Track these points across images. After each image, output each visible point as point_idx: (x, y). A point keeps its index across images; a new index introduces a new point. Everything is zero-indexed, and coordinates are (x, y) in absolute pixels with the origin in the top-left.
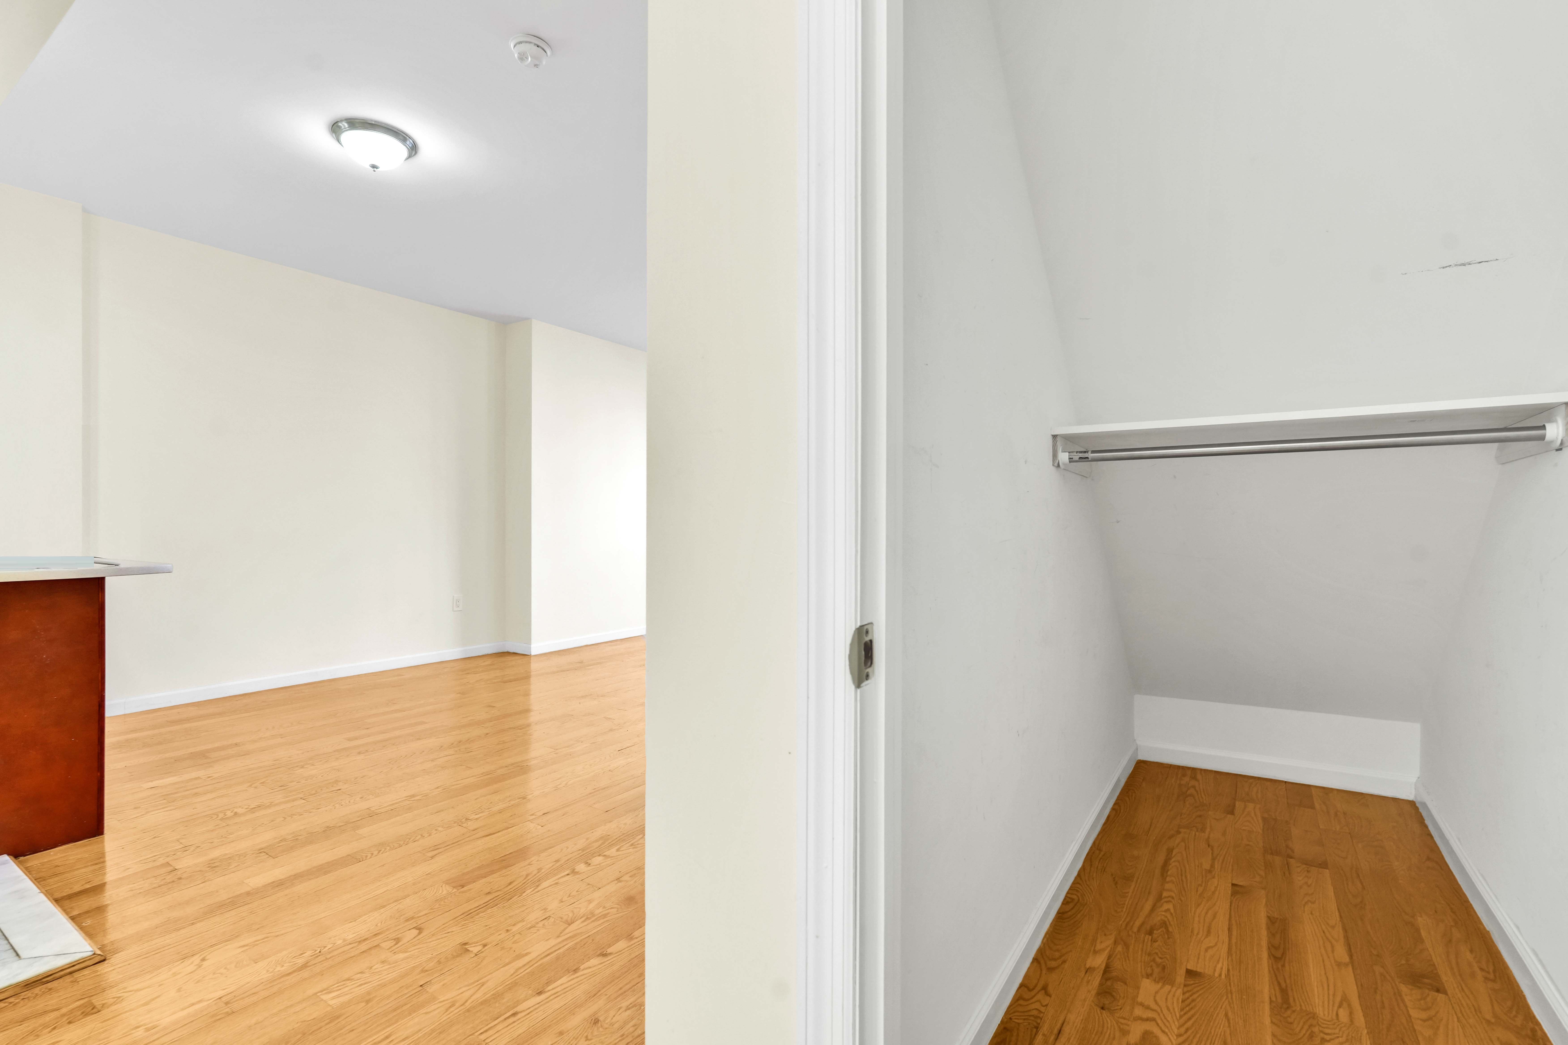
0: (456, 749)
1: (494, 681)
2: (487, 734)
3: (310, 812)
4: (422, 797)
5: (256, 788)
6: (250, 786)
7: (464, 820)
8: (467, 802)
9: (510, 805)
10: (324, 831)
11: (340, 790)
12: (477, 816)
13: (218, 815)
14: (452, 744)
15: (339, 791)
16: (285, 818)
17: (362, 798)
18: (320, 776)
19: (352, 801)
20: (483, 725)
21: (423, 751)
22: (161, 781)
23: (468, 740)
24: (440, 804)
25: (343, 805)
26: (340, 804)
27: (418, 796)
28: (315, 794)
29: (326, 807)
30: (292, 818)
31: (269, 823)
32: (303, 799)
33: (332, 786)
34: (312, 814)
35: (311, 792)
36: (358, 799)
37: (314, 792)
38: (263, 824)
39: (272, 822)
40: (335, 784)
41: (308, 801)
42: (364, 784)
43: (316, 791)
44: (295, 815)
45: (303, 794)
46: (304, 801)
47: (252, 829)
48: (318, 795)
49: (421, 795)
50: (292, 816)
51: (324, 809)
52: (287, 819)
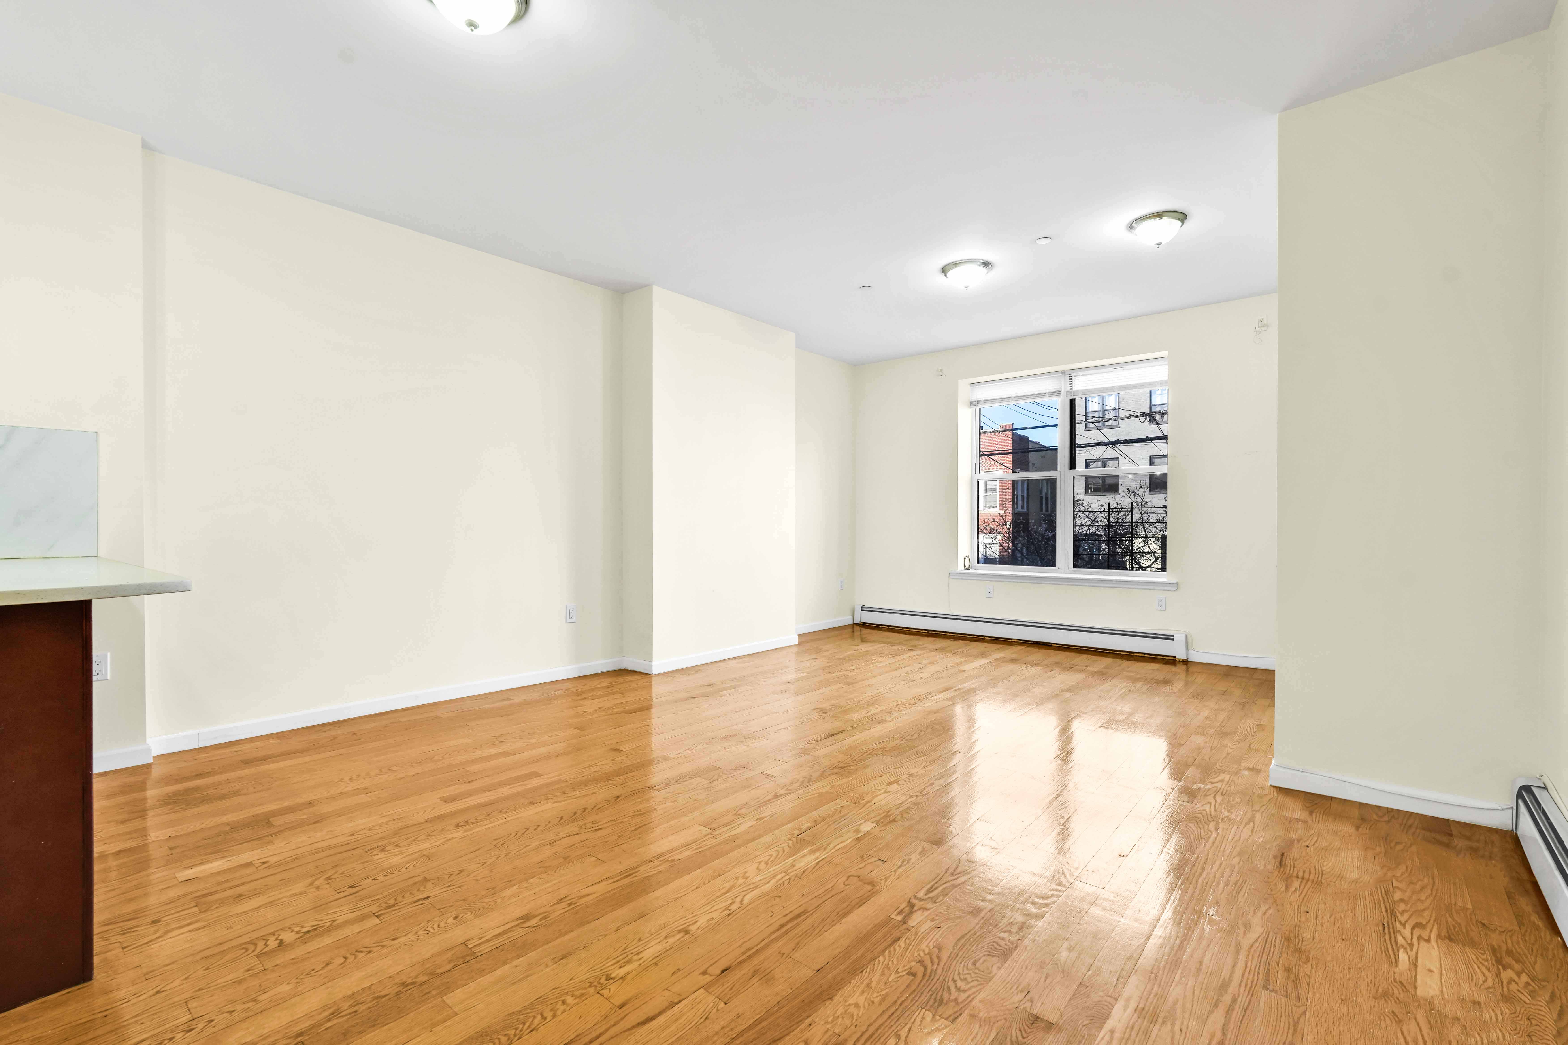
0: (581, 823)
1: (616, 710)
2: (618, 797)
3: (383, 946)
4: (541, 920)
5: (318, 888)
6: (311, 884)
7: (603, 980)
8: (606, 935)
9: (668, 946)
10: (398, 993)
11: (428, 898)
12: (622, 969)
13: (255, 945)
14: (575, 813)
15: (427, 901)
16: (346, 958)
17: (456, 918)
18: (404, 869)
19: (442, 925)
20: (610, 782)
21: (538, 826)
22: (203, 867)
23: (595, 807)
24: (567, 937)
25: (429, 932)
26: (425, 930)
27: (534, 917)
28: (394, 906)
29: (406, 935)
30: (355, 958)
31: (323, 968)
32: (377, 916)
33: (418, 890)
34: (385, 950)
35: (389, 902)
36: (451, 920)
37: (392, 902)
38: (314, 970)
39: (328, 964)
40: (423, 887)
41: (382, 921)
42: (460, 887)
43: (396, 899)
44: (361, 952)
45: (378, 904)
46: (377, 921)
47: (297, 981)
48: (397, 908)
49: (539, 915)
50: (357, 953)
51: (402, 940)
52: (348, 961)
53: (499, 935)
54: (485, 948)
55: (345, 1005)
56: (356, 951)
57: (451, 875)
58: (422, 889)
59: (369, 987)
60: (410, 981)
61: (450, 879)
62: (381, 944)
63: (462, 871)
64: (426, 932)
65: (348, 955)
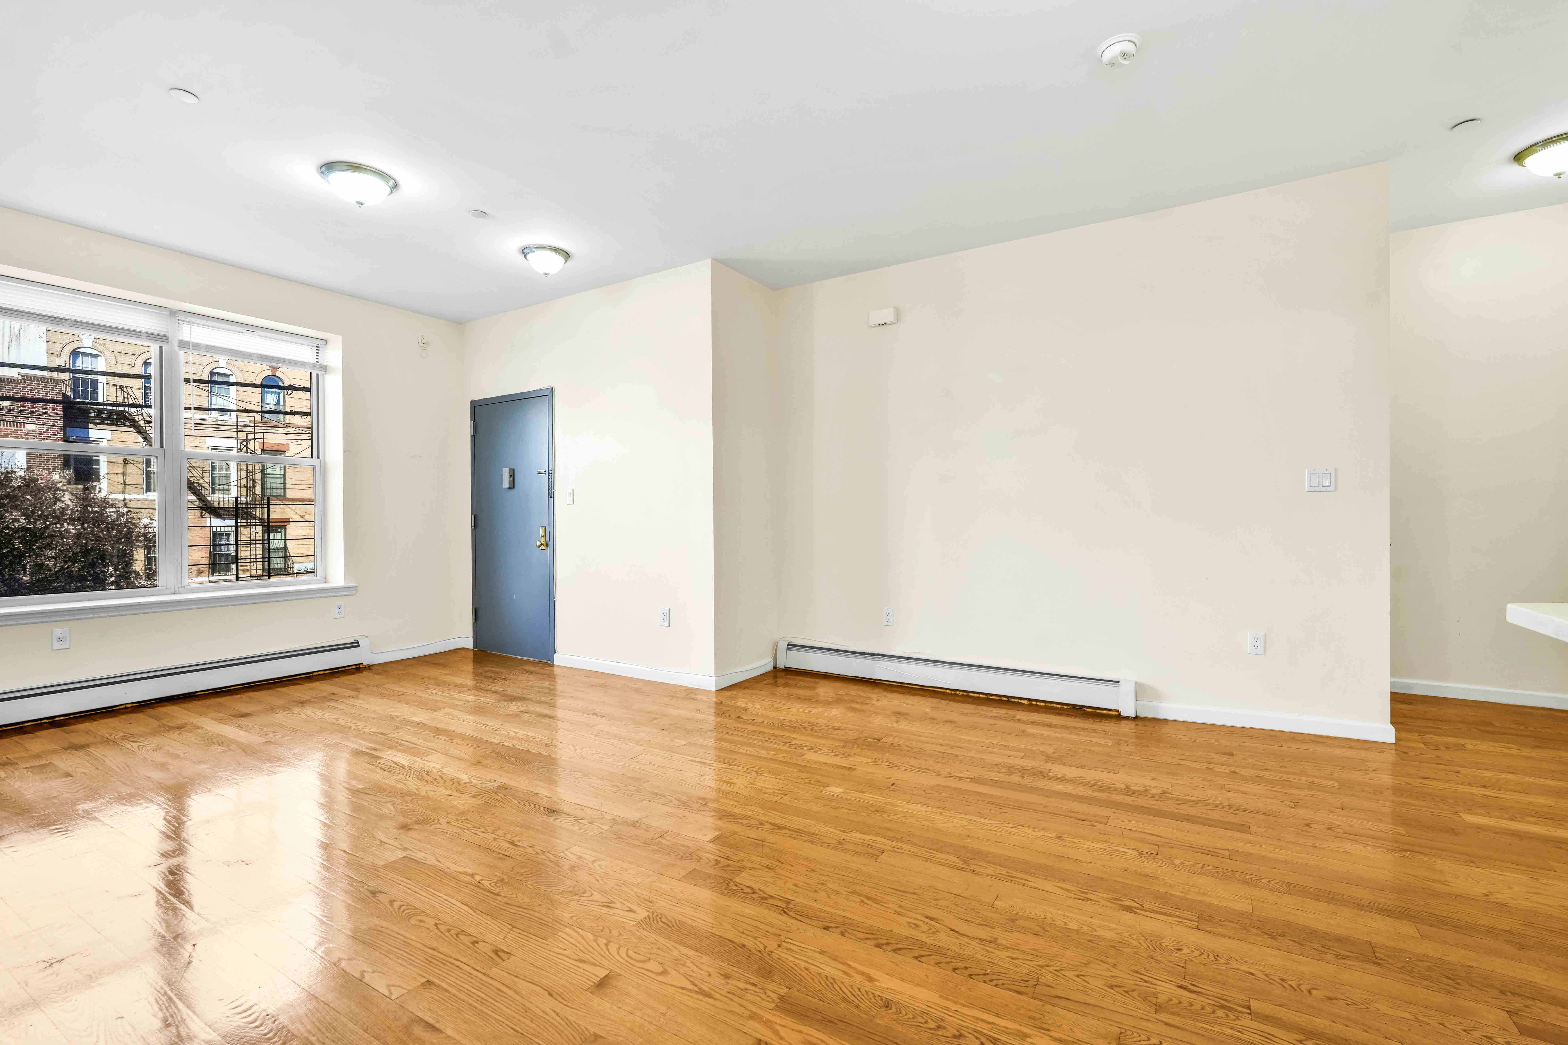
3: (1267, 975)
4: (1120, 901)
11: (1181, 987)
16: (1309, 992)
25: (1214, 956)
26: (1217, 960)
27: (1123, 906)
28: (1222, 1007)
29: (1238, 969)
30: (1300, 985)
31: (1337, 999)
32: (1250, 1009)
33: (1180, 1003)
34: (1268, 971)
35: (1224, 1016)
36: (1186, 951)
37: (1220, 1013)
38: (1347, 1004)
39: (1331, 999)
40: (1171, 1003)
41: (1248, 999)
42: (1137, 972)
43: (1214, 1012)
44: (1290, 986)
45: (1237, 1022)
46: (1254, 1004)
47: (1369, 1006)
48: (1222, 1001)
49: (1117, 904)
50: (1296, 988)
51: (1245, 968)
52: (1309, 987)
53: (1164, 914)
54: (1186, 914)
55: (1329, 957)
56: (1295, 990)
57: (1126, 992)
58: (1175, 1001)
59: (1302, 955)
60: (1266, 936)
61: (1136, 987)
62: (1267, 979)
63: (1112, 987)
64: (1218, 958)
65: (1305, 992)
